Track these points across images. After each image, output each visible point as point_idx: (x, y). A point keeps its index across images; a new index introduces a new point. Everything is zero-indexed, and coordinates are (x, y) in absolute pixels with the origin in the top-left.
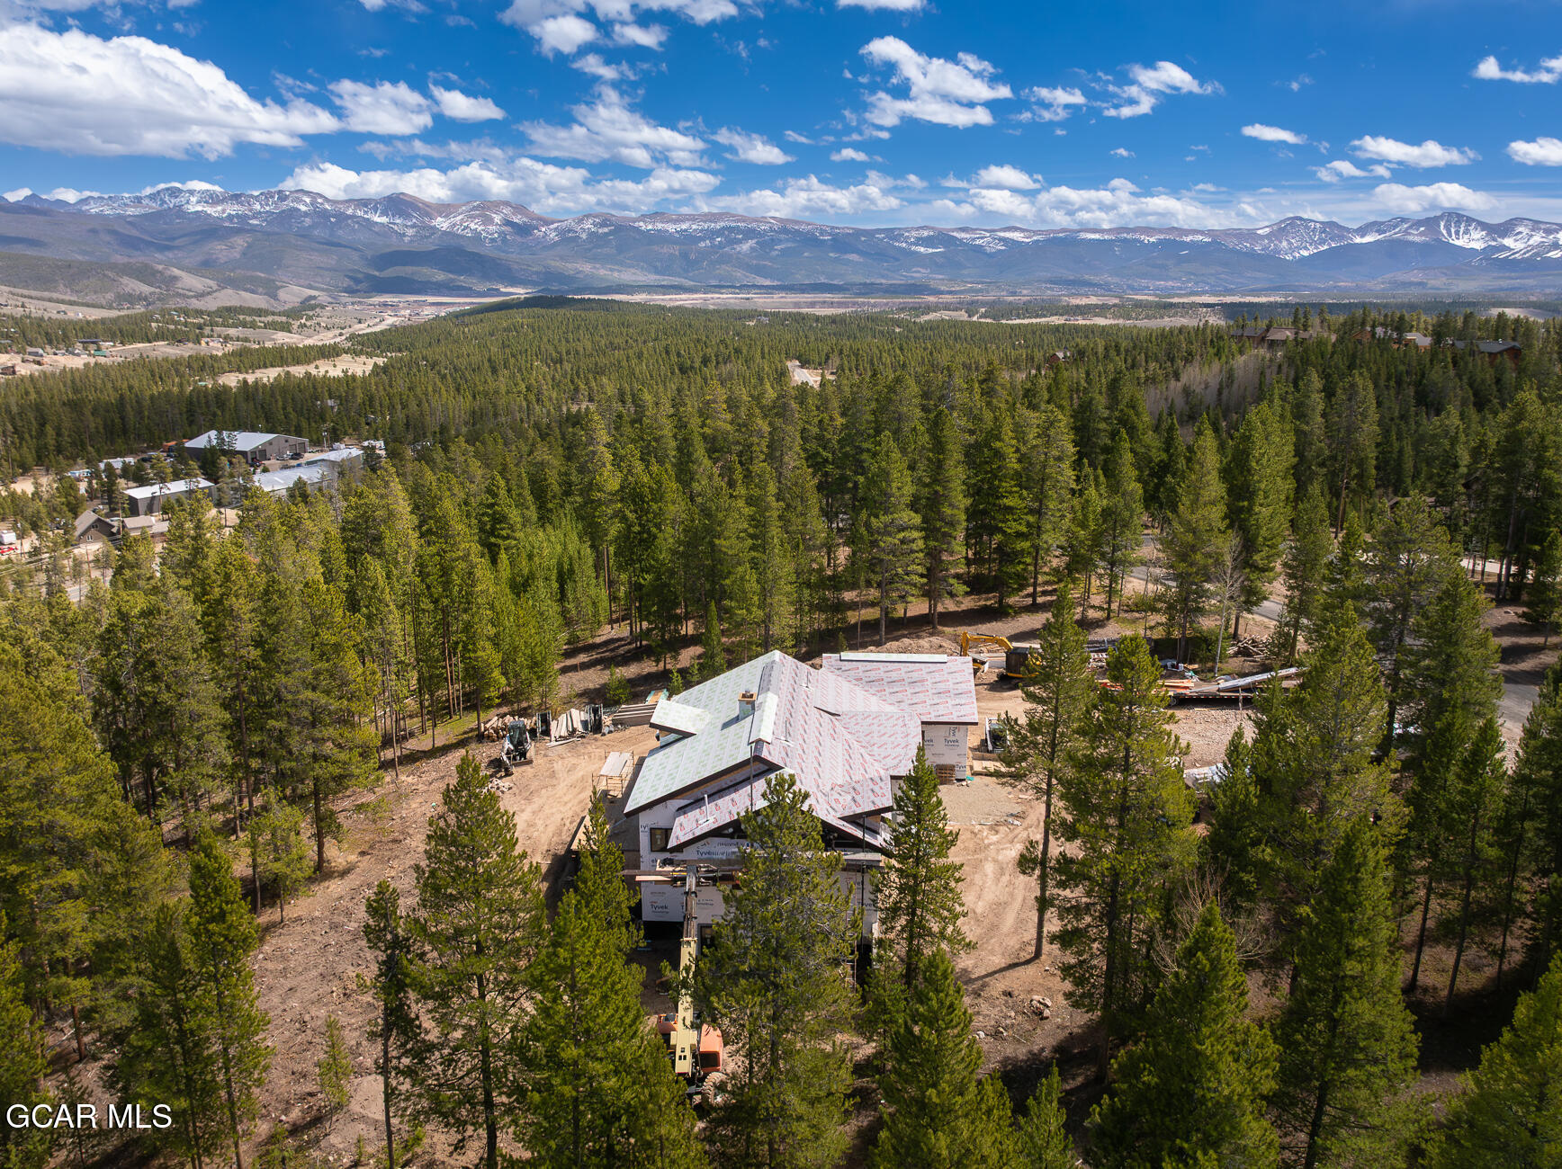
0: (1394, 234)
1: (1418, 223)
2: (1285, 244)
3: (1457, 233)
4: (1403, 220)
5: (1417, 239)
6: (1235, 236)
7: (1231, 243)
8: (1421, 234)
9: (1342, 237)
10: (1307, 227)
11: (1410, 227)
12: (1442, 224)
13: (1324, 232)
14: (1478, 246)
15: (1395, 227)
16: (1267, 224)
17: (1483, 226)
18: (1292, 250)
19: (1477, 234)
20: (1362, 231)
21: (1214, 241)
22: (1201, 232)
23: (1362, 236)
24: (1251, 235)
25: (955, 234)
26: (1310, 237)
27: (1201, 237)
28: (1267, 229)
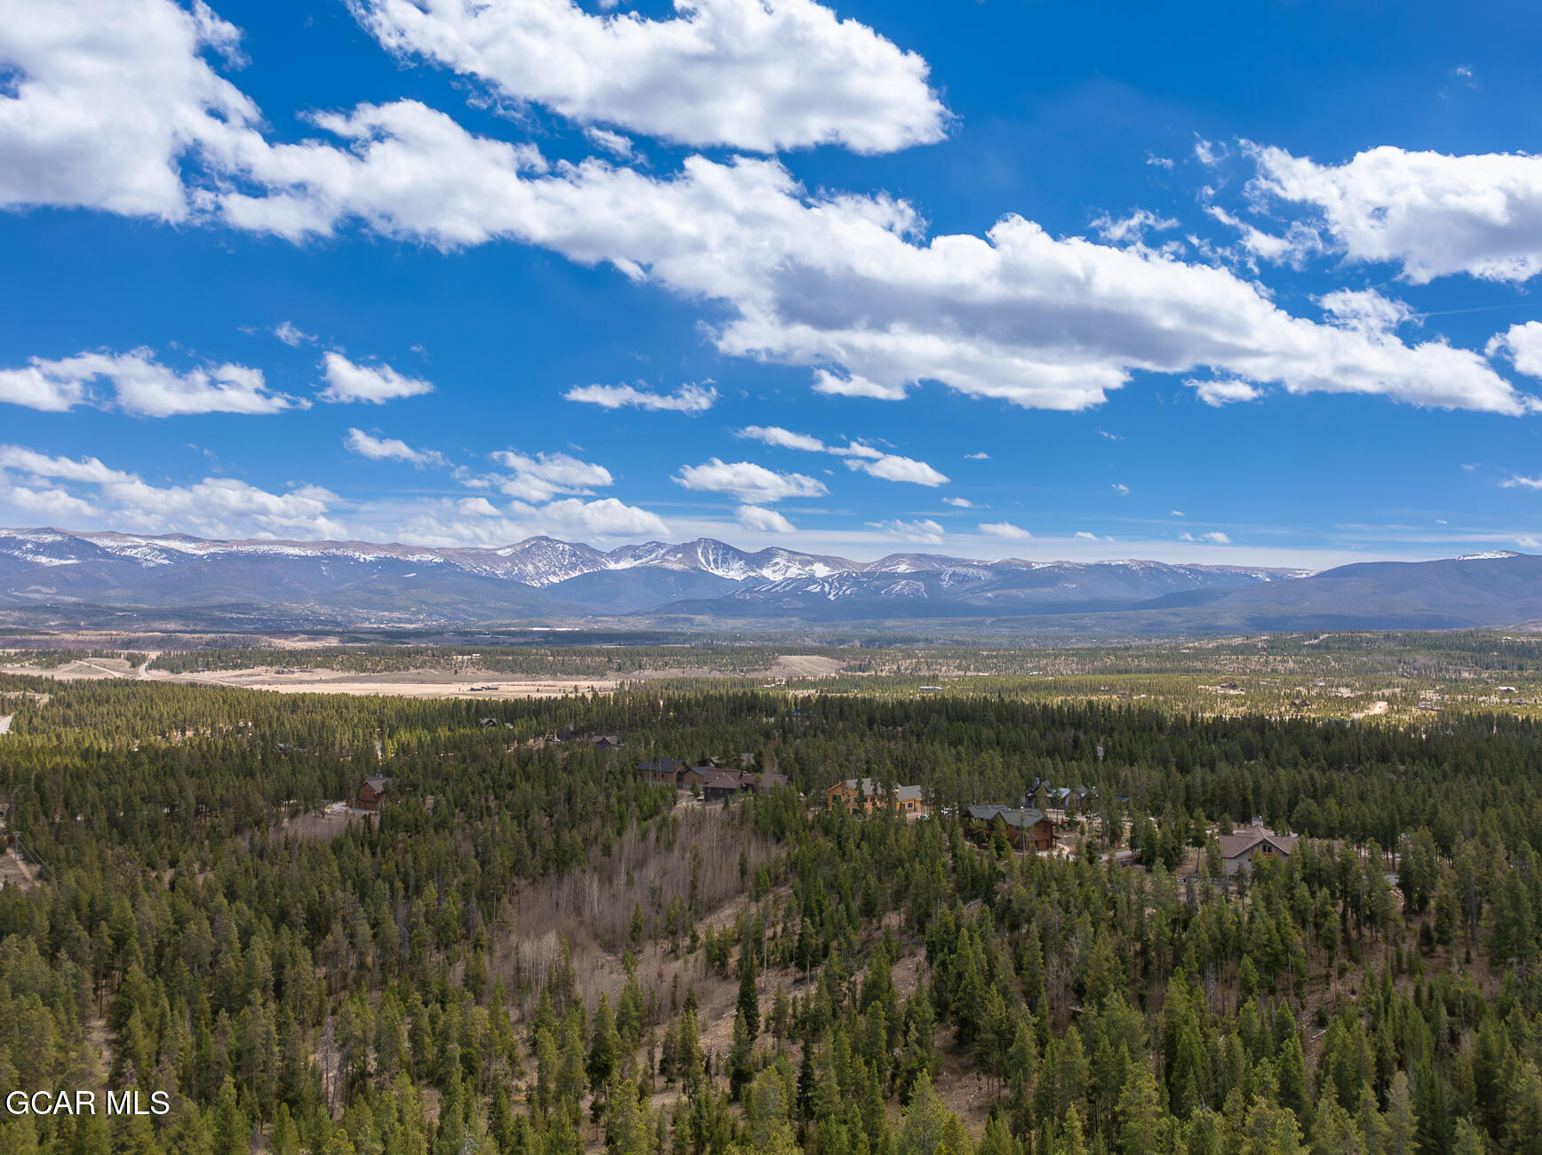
0: (651, 560)
1: (675, 550)
2: (530, 568)
4: (659, 545)
5: (676, 567)
6: (472, 556)
7: (468, 565)
8: (680, 562)
9: (594, 563)
11: (668, 553)
12: (700, 551)
13: (574, 555)
14: (738, 576)
15: (651, 552)
16: (510, 543)
17: (740, 555)
18: (539, 575)
19: (737, 564)
20: (616, 555)
21: (447, 563)
22: (431, 551)
23: (616, 562)
25: (95, 541)
26: (559, 561)
27: (431, 557)
28: (509, 550)
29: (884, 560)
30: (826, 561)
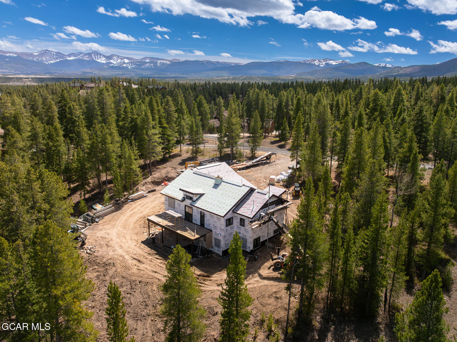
0: (80, 57)
1: (86, 54)
2: (44, 58)
3: (98, 58)
4: (81, 53)
5: (87, 59)
6: (26, 55)
8: (87, 58)
9: (63, 58)
10: (51, 53)
11: (84, 55)
12: (93, 55)
15: (79, 55)
16: (37, 51)
17: (105, 56)
18: (47, 61)
19: (103, 59)
20: (70, 55)
21: (18, 57)
22: (13, 53)
23: (70, 57)
24: (31, 55)
26: (53, 57)
28: (37, 53)
29: (143, 58)
30: (128, 58)
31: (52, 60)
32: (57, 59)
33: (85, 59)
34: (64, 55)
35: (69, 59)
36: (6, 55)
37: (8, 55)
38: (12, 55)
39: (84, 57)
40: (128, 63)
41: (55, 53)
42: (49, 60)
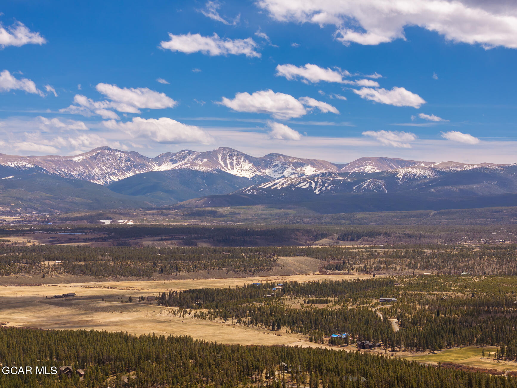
0: (183, 164)
1: (202, 156)
2: (97, 170)
3: (232, 164)
4: (190, 153)
5: (202, 169)
6: (54, 162)
7: (51, 169)
8: (205, 165)
9: (143, 166)
10: (114, 156)
11: (196, 158)
12: (220, 157)
13: (129, 160)
14: (248, 175)
15: (184, 158)
16: (82, 153)
17: (248, 158)
18: (104, 175)
19: (247, 166)
20: (159, 160)
23: (159, 165)
26: (118, 165)
27: (24, 164)
28: (81, 157)
29: (355, 162)
30: (313, 163)
31: (114, 174)
32: (128, 169)
33: (197, 168)
34: (147, 159)
35: (156, 168)
36: (9, 164)
37: (13, 164)
38: (22, 164)
39: (196, 164)
40: (312, 177)
41: (123, 155)
42: (109, 174)
